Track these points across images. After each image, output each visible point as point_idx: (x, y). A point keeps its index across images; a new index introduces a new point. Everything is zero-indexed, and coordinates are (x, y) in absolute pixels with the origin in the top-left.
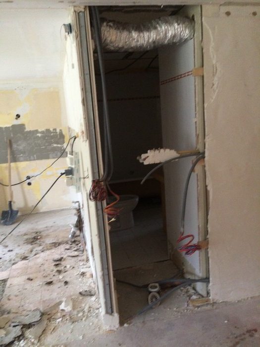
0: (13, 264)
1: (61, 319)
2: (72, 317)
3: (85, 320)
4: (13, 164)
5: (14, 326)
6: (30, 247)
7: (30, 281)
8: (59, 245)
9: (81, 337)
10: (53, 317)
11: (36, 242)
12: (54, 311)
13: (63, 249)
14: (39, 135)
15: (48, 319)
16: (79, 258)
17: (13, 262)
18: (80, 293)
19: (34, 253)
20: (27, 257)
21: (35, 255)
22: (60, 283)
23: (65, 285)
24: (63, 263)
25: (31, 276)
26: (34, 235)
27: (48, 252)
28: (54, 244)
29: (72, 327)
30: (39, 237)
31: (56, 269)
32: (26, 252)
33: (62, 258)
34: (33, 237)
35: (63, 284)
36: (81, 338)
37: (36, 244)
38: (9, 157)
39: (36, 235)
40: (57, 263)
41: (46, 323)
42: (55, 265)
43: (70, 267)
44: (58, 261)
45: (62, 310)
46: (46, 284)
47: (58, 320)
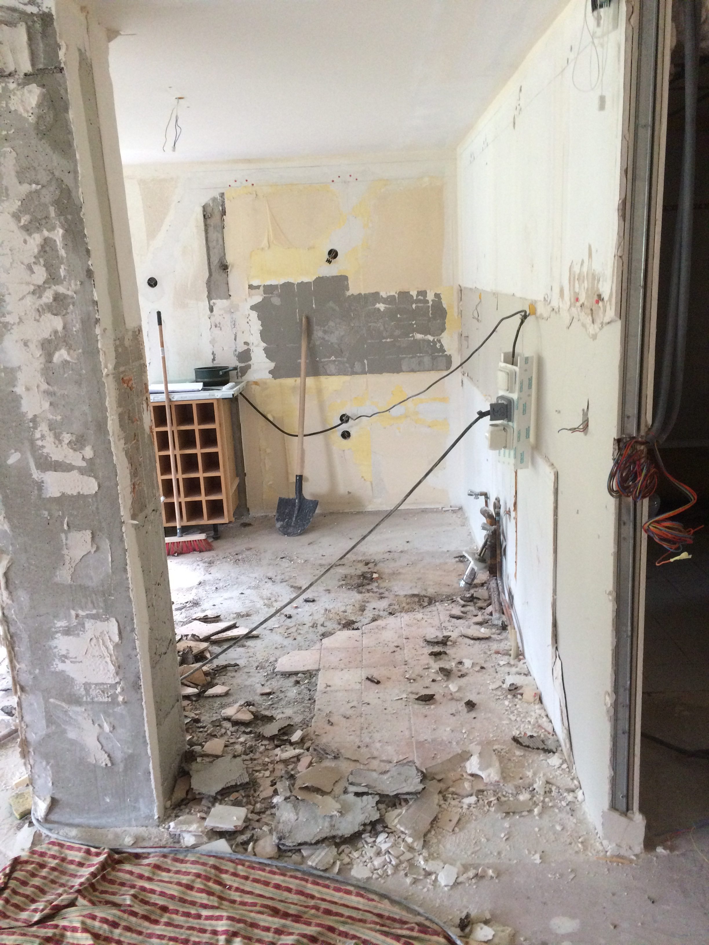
0: (324, 635)
1: (473, 799)
2: (503, 799)
3: (540, 814)
4: (310, 381)
5: (357, 794)
6: (356, 597)
7: (374, 686)
8: (430, 603)
9: (537, 859)
10: (451, 789)
11: (369, 587)
12: (452, 775)
13: (444, 616)
14: (381, 306)
15: (440, 792)
16: (495, 646)
17: (321, 630)
18: (515, 740)
19: (369, 614)
20: (353, 622)
21: (374, 620)
22: (454, 703)
23: (468, 712)
24: (450, 651)
25: (376, 674)
26: (363, 569)
27: (405, 618)
28: (416, 599)
29: (507, 825)
30: (375, 576)
31: (436, 666)
32: (349, 609)
33: (447, 638)
34: (359, 572)
35: (461, 706)
36: (538, 861)
37: (368, 591)
38: (303, 361)
39: (365, 569)
40: (437, 649)
41: (436, 801)
42: (432, 654)
43: (473, 665)
44: (437, 643)
45: (472, 775)
46: (417, 699)
47: (467, 801)
